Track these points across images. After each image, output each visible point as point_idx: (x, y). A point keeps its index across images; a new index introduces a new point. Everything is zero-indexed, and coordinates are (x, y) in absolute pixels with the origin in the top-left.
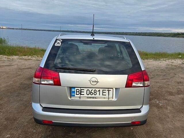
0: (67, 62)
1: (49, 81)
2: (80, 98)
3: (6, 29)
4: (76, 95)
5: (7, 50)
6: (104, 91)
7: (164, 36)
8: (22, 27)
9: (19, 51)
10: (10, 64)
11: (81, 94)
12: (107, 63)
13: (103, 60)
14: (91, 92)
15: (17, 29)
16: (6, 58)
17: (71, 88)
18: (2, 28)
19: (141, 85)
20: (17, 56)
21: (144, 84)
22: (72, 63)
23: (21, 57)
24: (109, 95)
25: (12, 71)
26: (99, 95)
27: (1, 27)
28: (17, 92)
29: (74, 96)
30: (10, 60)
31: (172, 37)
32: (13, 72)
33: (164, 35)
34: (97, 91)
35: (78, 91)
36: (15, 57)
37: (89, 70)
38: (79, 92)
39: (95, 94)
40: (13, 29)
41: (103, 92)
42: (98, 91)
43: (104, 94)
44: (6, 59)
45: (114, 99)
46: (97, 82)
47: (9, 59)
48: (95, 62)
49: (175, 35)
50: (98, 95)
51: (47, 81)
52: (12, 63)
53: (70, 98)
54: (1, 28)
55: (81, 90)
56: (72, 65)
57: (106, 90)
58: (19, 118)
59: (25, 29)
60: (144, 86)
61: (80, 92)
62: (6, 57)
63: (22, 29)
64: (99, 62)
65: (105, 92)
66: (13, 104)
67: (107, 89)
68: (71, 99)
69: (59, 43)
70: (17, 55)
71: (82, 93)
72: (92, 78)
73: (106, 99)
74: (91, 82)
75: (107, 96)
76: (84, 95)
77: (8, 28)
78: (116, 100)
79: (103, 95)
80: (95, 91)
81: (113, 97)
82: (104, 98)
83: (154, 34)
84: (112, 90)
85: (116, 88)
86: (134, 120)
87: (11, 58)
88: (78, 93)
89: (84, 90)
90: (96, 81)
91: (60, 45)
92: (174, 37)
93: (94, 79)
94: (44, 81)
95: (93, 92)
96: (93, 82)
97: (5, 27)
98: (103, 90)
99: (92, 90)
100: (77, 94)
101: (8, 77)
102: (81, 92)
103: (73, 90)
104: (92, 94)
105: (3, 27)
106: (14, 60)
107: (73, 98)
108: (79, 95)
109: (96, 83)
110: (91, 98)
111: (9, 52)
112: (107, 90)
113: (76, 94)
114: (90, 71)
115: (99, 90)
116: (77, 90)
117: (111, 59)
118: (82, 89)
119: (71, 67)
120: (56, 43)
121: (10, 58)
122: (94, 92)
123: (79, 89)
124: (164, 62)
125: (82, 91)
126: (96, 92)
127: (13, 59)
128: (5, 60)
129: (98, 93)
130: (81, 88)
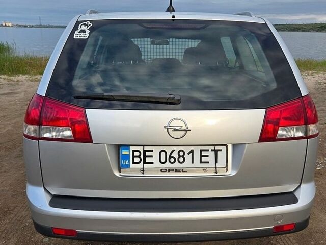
0: (117, 83)
1: (63, 131)
2: (143, 170)
3: (12, 26)
4: (132, 166)
5: (8, 63)
6: (203, 153)
7: (303, 31)
8: (40, 22)
9: (31, 65)
10: (11, 90)
11: (145, 162)
12: (205, 81)
13: (194, 74)
14: (170, 157)
15: (32, 26)
16: (4, 79)
17: (119, 147)
18: (6, 26)
19: (300, 134)
20: (27, 76)
21: (306, 132)
22: (128, 85)
23: (34, 77)
24: (216, 162)
25: (14, 105)
26: (192, 163)
27: (4, 24)
28: (19, 148)
29: (128, 167)
30: (13, 83)
31: (317, 31)
32: (15, 107)
33: (302, 28)
34: (186, 153)
35: (137, 154)
36: (22, 77)
37: (165, 101)
38: (139, 156)
39: (181, 159)
40: (25, 26)
41: (201, 156)
42: (189, 154)
43: (204, 159)
44: (6, 82)
45: (231, 172)
46: (186, 130)
47: (11, 82)
48: (179, 81)
49: (322, 27)
50: (188, 164)
51: (57, 132)
52: (16, 89)
53: (117, 174)
54: (4, 26)
55: (145, 151)
56: (128, 89)
57: (208, 150)
58: (15, 208)
59: (47, 27)
60: (307, 137)
61: (142, 156)
62: (6, 77)
63: (41, 26)
64: (187, 79)
65: (207, 156)
66: (8, 174)
67: (213, 148)
68: (121, 174)
69: (84, 31)
70: (26, 74)
71: (148, 160)
72: (173, 120)
73: (211, 171)
74: (169, 130)
75: (212, 164)
76: (152, 163)
77: (15, 24)
78: (234, 173)
79: (201, 162)
80: (181, 154)
81: (226, 167)
82: (205, 170)
83: (283, 26)
84: (224, 148)
85: (234, 145)
86: (279, 223)
87: (16, 80)
88: (137, 160)
89: (152, 151)
90: (184, 127)
91: (85, 36)
92: (320, 31)
93: (177, 124)
94: (50, 132)
95: (177, 157)
96: (175, 130)
97: (10, 24)
98: (201, 151)
99: (173, 151)
100: (135, 161)
101: (4, 116)
102: (145, 156)
103: (125, 152)
104: (172, 160)
105: (7, 24)
106: (21, 83)
107: (125, 172)
108: (140, 166)
109: (184, 132)
110: (170, 170)
111: (10, 67)
112: (212, 150)
113: (134, 163)
114: (167, 103)
115: (192, 151)
116: (134, 151)
117: (212, 71)
118: (146, 148)
119: (124, 92)
120: (77, 32)
121: (14, 79)
122: (180, 156)
123: (141, 149)
124: (310, 77)
125: (147, 154)
126: (183, 156)
127: (18, 81)
128: (4, 82)
129: (188, 157)
130: (144, 146)
